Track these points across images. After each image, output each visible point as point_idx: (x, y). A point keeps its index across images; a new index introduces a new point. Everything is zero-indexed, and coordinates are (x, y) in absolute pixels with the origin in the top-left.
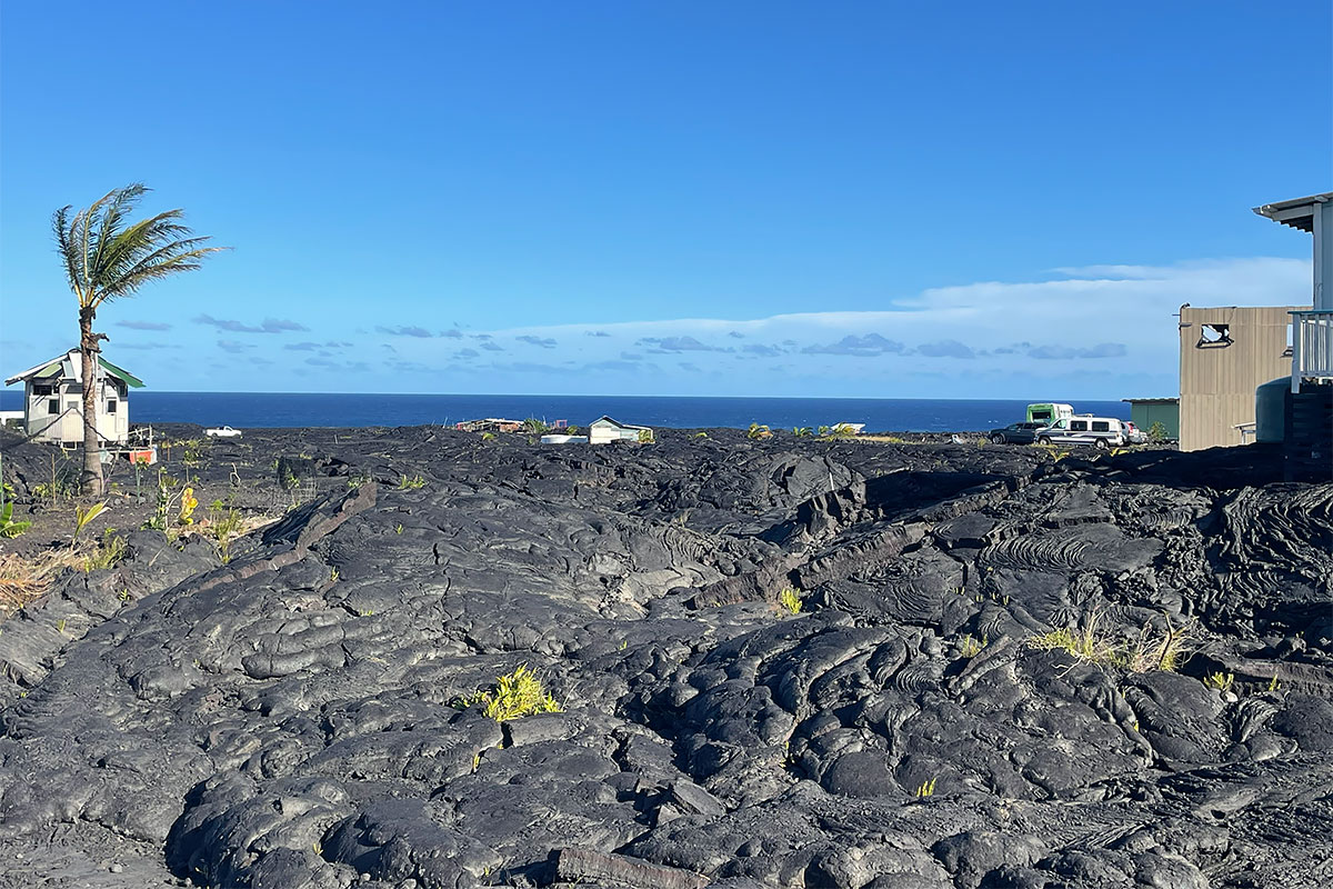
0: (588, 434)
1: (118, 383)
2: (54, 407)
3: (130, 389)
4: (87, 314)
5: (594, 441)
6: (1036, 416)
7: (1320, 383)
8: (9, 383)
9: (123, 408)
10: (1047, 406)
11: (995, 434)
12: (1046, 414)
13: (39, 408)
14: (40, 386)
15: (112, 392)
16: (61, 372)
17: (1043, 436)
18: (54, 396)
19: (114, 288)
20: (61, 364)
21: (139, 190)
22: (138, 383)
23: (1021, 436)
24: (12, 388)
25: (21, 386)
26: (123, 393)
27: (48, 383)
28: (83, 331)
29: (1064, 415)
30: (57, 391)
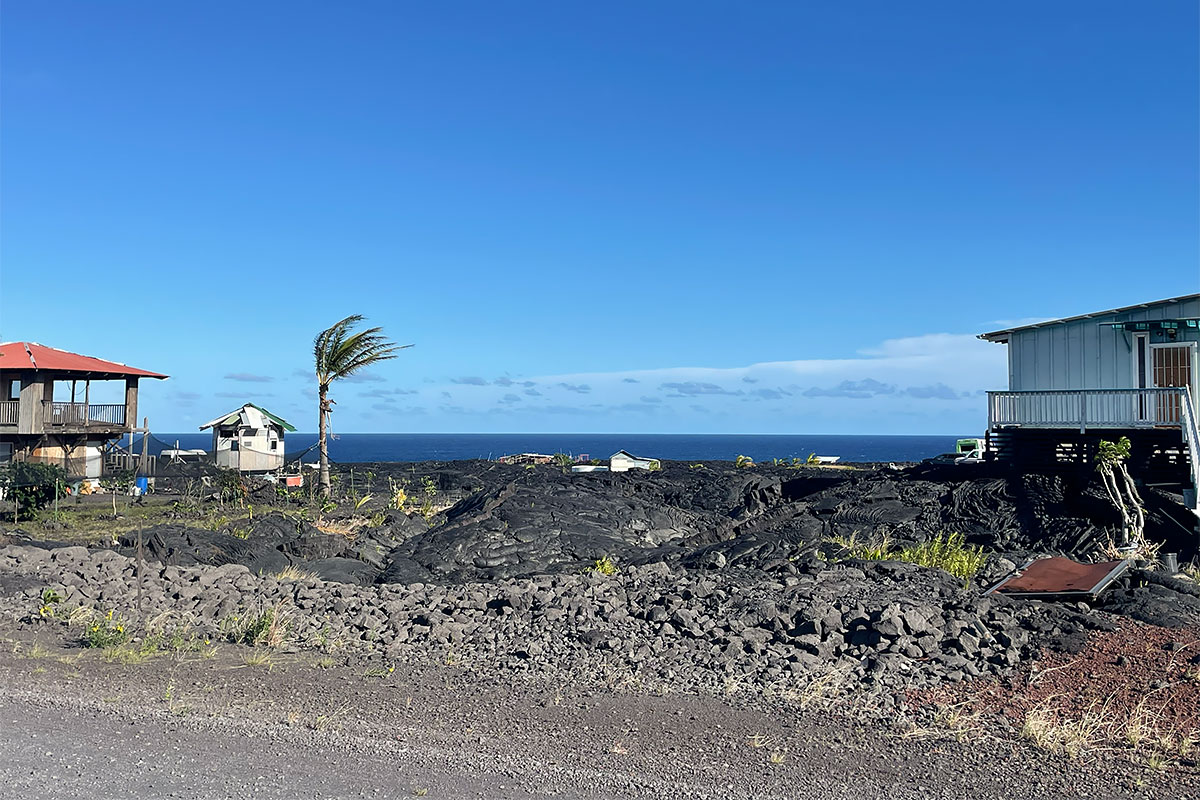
0: (609, 464)
1: (278, 428)
2: (235, 447)
3: (286, 431)
4: (324, 388)
5: (613, 469)
6: (964, 448)
8: (202, 429)
9: (281, 446)
10: (972, 441)
12: (972, 448)
13: (224, 445)
14: (224, 431)
15: (274, 434)
16: (240, 421)
18: (235, 438)
19: (342, 373)
20: (239, 415)
21: (358, 318)
22: (292, 428)
24: (203, 432)
25: (210, 431)
26: (281, 435)
27: (230, 429)
28: (322, 399)
30: (237, 435)
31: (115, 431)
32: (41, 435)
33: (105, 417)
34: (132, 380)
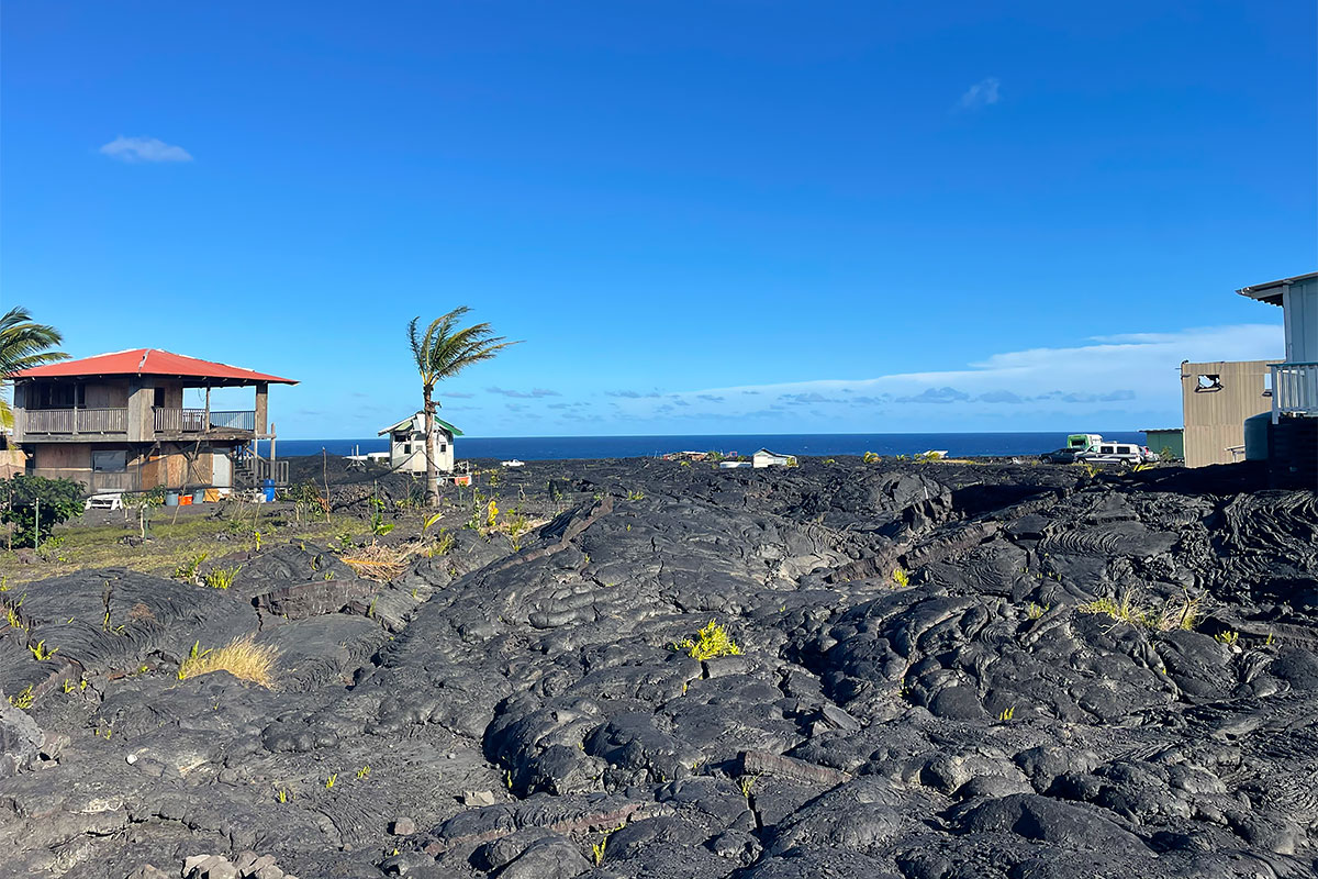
0: (752, 460)
1: (447, 433)
2: (408, 449)
3: (455, 436)
4: (428, 389)
5: (756, 466)
6: (1074, 443)
7: (1294, 416)
8: (380, 434)
9: (450, 448)
10: (1082, 436)
11: (1044, 457)
12: (1082, 442)
13: (398, 450)
14: (399, 436)
15: (443, 439)
16: (412, 427)
17: (1080, 458)
18: (408, 442)
19: (444, 372)
20: (412, 422)
21: (464, 310)
22: (460, 433)
23: (1065, 457)
24: (381, 437)
25: (387, 436)
26: (450, 439)
27: (403, 434)
28: (426, 400)
29: (1096, 443)
30: (409, 439)
31: (241, 437)
32: (154, 443)
33: (237, 424)
34: (261, 386)
